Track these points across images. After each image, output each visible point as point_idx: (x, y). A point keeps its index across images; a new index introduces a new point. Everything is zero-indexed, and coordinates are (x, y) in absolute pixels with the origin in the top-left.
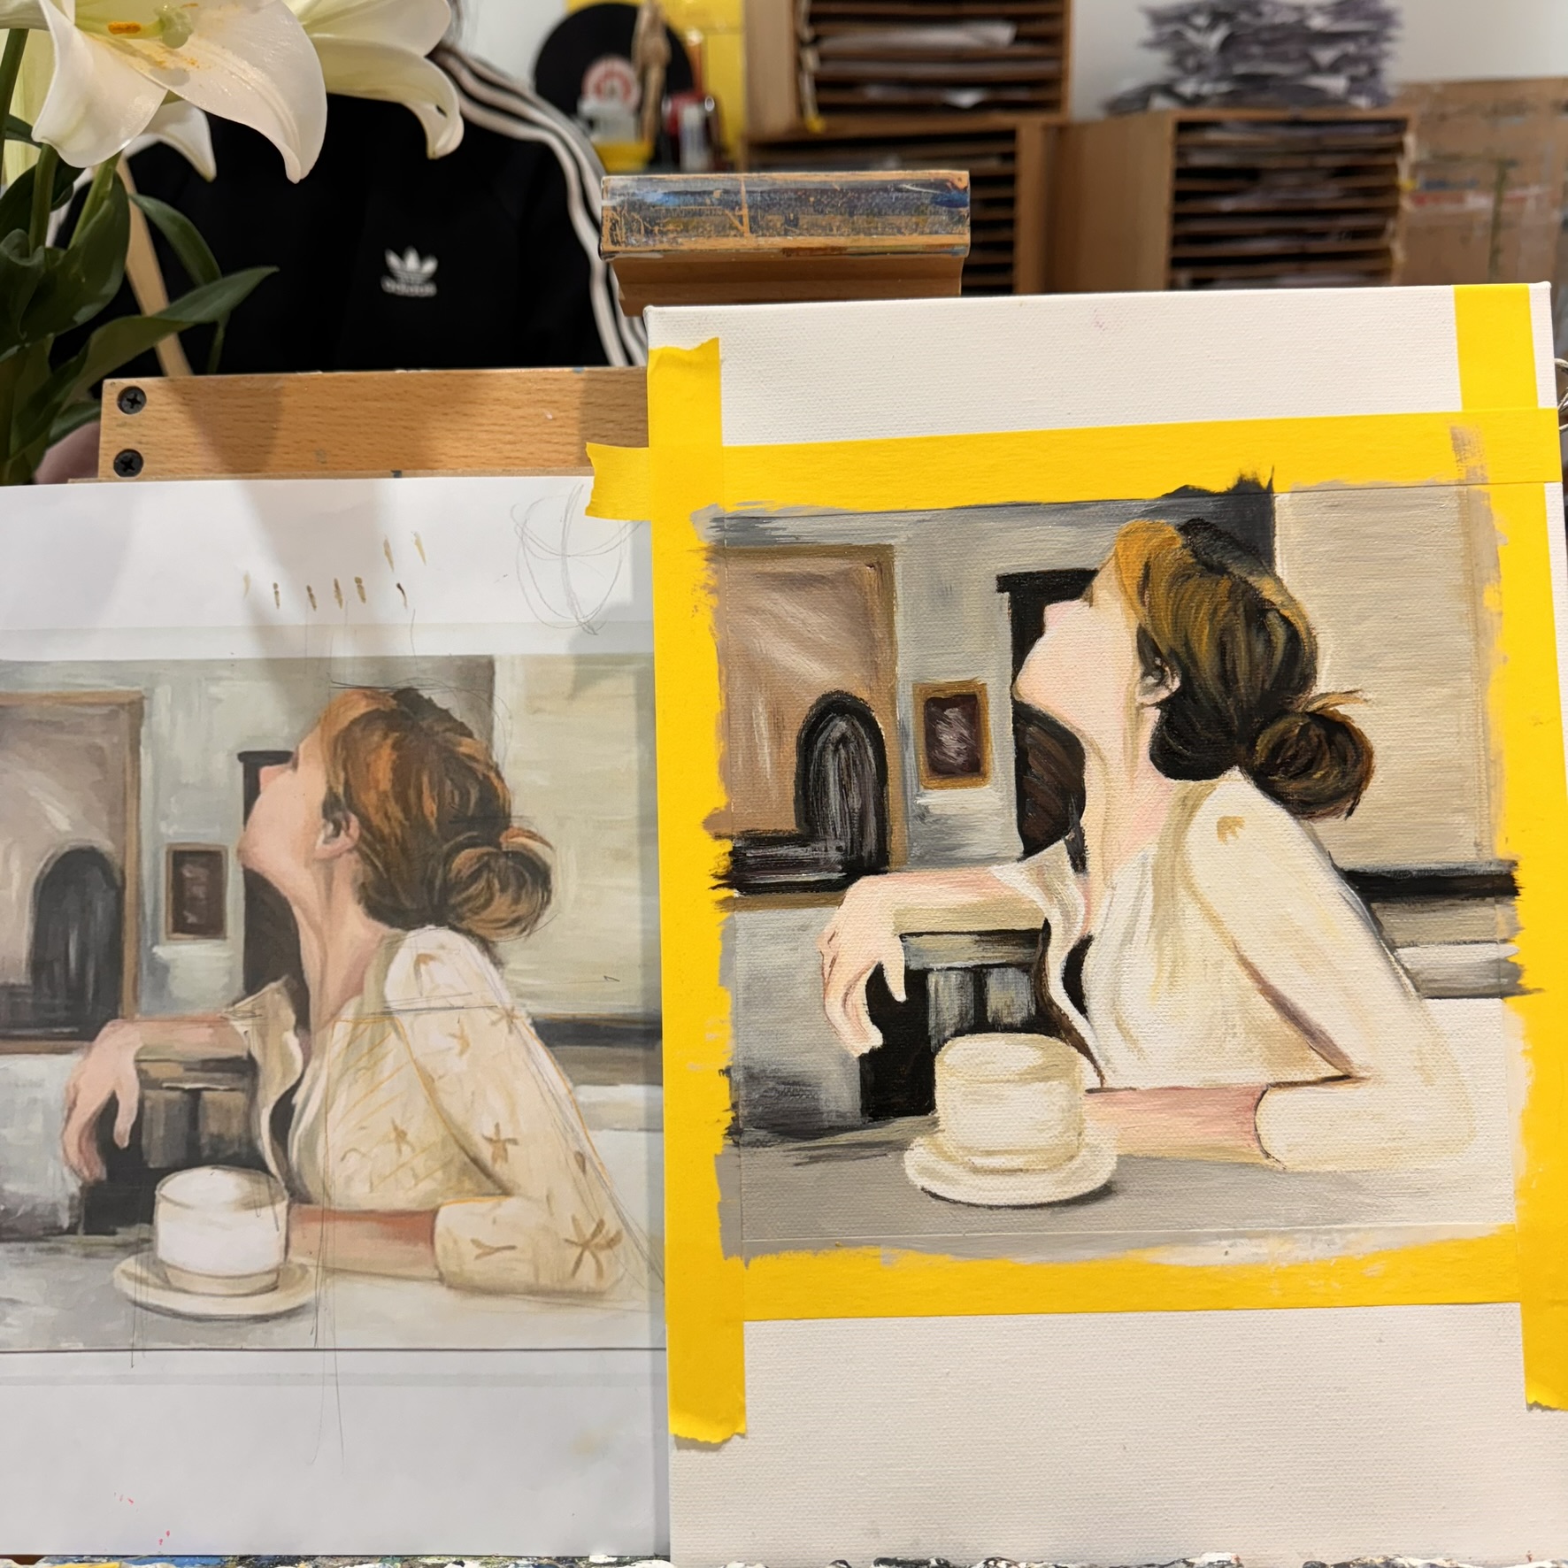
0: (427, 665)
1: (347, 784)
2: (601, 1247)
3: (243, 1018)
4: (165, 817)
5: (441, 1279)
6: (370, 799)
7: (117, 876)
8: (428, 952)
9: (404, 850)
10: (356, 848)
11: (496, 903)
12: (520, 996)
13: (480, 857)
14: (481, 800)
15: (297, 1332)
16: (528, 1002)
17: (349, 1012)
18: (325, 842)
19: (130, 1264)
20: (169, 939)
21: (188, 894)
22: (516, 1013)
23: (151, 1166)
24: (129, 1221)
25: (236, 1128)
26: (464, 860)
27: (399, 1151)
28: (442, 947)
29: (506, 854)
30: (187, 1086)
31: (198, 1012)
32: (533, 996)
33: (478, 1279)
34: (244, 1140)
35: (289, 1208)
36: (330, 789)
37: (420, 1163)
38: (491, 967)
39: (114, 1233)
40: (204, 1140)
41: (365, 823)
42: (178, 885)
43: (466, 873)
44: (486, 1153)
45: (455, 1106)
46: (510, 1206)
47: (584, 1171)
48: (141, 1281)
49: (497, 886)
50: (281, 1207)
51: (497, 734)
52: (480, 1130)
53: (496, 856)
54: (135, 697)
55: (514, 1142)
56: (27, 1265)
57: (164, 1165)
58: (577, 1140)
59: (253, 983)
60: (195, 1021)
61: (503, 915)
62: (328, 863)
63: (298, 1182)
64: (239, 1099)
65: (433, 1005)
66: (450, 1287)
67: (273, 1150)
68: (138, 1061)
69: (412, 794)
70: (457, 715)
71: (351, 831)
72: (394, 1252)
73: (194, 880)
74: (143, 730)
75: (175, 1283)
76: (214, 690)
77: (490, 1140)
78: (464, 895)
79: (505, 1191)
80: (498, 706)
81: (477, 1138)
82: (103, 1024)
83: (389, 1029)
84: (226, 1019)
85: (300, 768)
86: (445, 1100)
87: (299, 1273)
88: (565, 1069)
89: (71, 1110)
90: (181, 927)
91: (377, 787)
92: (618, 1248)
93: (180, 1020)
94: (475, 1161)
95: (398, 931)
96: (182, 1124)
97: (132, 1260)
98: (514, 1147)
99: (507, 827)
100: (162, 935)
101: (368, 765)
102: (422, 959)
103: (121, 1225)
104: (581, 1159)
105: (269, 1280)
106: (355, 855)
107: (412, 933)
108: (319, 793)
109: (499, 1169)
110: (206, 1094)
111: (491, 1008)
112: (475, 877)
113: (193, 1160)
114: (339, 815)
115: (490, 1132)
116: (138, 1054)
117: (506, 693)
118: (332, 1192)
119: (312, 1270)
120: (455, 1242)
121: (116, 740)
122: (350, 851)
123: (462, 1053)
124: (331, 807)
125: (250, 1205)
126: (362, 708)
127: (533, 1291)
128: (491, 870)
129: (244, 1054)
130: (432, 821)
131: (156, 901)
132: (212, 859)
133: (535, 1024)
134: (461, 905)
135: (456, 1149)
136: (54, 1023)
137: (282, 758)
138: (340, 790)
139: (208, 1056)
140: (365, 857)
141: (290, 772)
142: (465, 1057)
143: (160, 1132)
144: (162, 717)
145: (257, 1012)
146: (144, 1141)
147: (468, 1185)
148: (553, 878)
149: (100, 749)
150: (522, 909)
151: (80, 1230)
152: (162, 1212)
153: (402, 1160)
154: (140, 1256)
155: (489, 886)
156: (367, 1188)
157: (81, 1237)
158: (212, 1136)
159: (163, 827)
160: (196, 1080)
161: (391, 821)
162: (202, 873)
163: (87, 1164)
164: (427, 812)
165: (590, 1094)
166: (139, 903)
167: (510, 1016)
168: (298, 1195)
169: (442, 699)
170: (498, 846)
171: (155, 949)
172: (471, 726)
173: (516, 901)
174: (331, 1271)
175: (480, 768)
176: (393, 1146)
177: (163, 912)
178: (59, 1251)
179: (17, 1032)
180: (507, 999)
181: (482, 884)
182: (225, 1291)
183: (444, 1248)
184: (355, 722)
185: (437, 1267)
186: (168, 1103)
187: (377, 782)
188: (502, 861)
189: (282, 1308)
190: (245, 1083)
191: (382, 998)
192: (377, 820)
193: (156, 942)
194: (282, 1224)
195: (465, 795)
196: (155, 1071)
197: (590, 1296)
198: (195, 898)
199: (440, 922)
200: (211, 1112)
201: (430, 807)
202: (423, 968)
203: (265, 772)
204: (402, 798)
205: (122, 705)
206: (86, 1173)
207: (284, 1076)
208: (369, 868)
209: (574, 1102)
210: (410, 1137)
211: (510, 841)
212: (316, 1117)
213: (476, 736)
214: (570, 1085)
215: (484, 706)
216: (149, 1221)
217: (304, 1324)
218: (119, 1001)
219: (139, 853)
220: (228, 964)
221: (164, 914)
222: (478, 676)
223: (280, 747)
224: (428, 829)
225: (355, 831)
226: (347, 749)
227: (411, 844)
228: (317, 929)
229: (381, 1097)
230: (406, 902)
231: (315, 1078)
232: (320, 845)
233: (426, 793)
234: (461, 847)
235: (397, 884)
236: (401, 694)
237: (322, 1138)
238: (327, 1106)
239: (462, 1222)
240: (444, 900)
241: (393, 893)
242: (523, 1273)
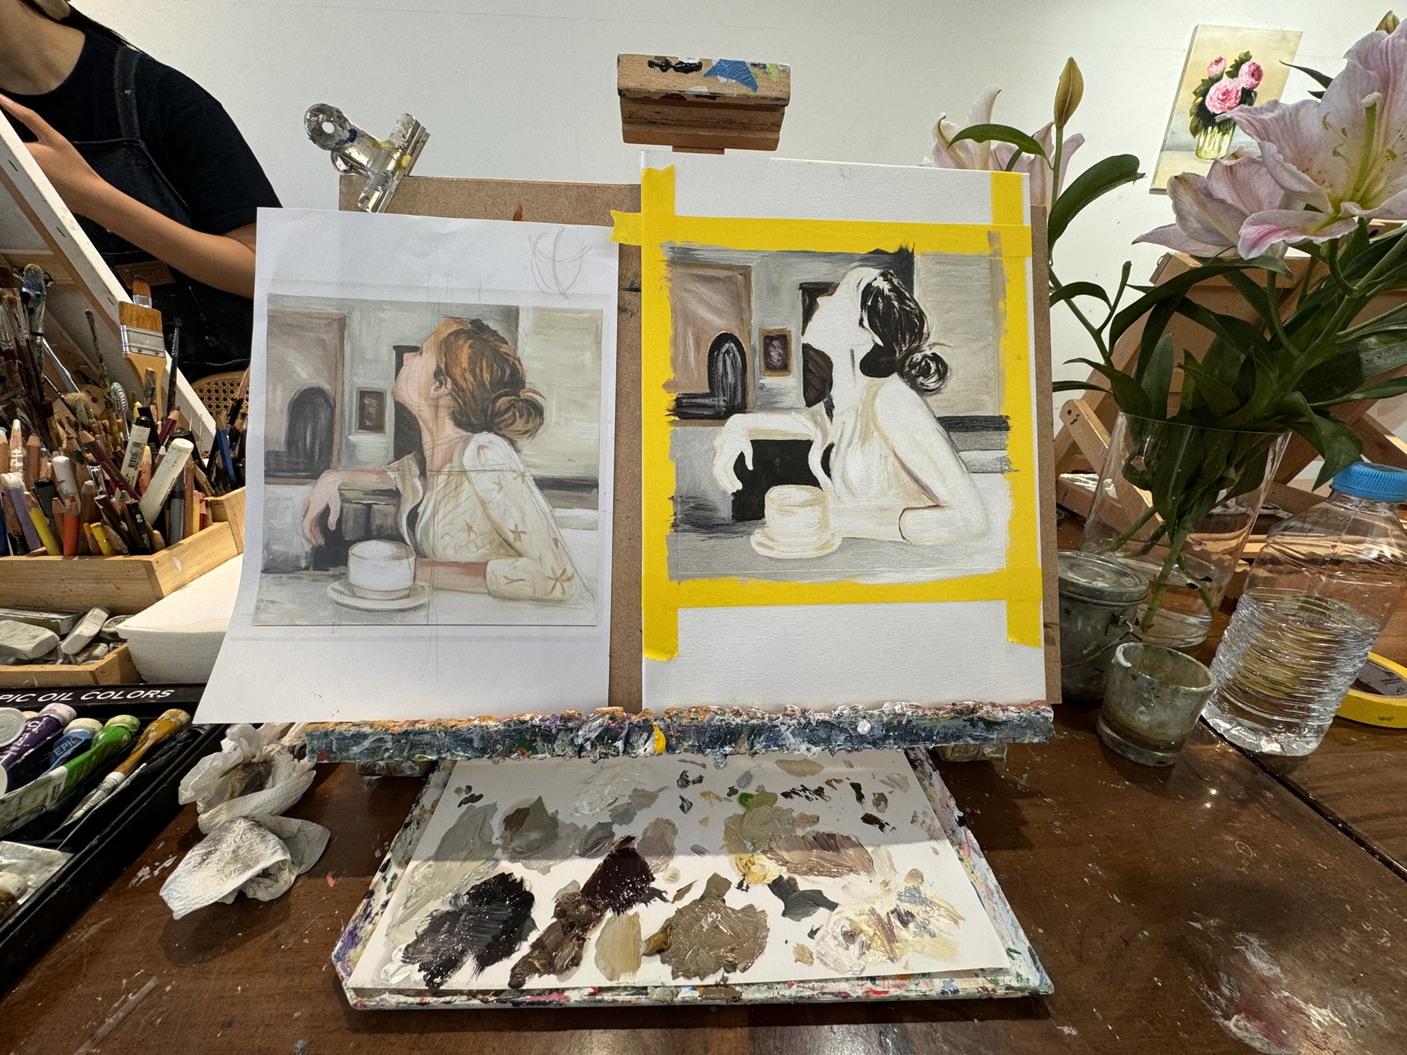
0: (485, 309)
1: (446, 365)
2: (565, 581)
3: (393, 471)
4: (357, 375)
5: (489, 593)
6: (457, 372)
7: (332, 401)
8: (483, 444)
9: (473, 396)
10: (450, 394)
11: (517, 423)
13: (509, 402)
14: (512, 375)
15: (420, 617)
17: (446, 469)
18: (435, 390)
19: (336, 585)
20: (357, 432)
21: (366, 411)
22: (526, 474)
23: (347, 539)
24: (336, 565)
25: (390, 522)
26: (502, 402)
27: (469, 535)
28: (491, 442)
29: (522, 400)
30: (365, 502)
31: (370, 467)
32: (534, 467)
33: (507, 594)
36: (438, 365)
37: (479, 541)
38: (514, 452)
39: (328, 570)
40: (374, 527)
41: (455, 382)
42: (362, 407)
43: (503, 408)
44: (511, 537)
45: (495, 514)
46: (522, 561)
47: (557, 547)
48: (341, 593)
49: (518, 415)
50: (412, 559)
51: (520, 343)
52: (508, 527)
53: (518, 401)
54: (342, 316)
55: (524, 533)
56: (282, 584)
57: (353, 539)
58: (554, 533)
59: (398, 456)
60: (370, 472)
61: (520, 429)
62: (436, 400)
63: (421, 549)
64: (391, 509)
65: (486, 468)
66: (493, 597)
67: (408, 533)
68: (340, 490)
69: (478, 370)
70: (500, 333)
72: (467, 580)
73: (370, 405)
74: (346, 332)
75: (358, 594)
76: (382, 315)
77: (513, 532)
78: (502, 418)
79: (520, 555)
80: (520, 330)
81: (506, 530)
82: (323, 472)
83: (464, 479)
84: (385, 471)
85: (424, 354)
86: (490, 512)
87: (420, 589)
89: (306, 512)
90: (362, 427)
91: (461, 365)
92: (572, 581)
93: (362, 471)
94: (506, 541)
95: (469, 434)
96: (362, 520)
97: (336, 583)
98: (525, 535)
99: (524, 387)
100: (353, 431)
101: (457, 356)
102: (480, 447)
103: (330, 567)
104: (556, 541)
105: (407, 592)
106: (450, 397)
107: (476, 435)
108: (433, 367)
109: (517, 545)
110: (374, 506)
111: (513, 471)
112: (507, 410)
113: (367, 536)
114: (442, 378)
115: (513, 528)
116: (340, 486)
117: (525, 324)
118: (436, 553)
120: (496, 577)
121: (332, 336)
122: (447, 395)
123: (500, 491)
124: (438, 374)
125: (397, 558)
126: (455, 327)
127: (534, 600)
128: (515, 407)
129: (394, 488)
130: (487, 383)
131: (351, 414)
132: (379, 396)
133: (535, 480)
134: (500, 423)
135: (496, 535)
136: (298, 470)
137: (415, 349)
138: (443, 366)
140: (454, 399)
141: (419, 357)
142: (501, 493)
143: (351, 523)
144: (355, 326)
145: (401, 469)
147: (502, 551)
148: (545, 411)
149: (324, 340)
150: (530, 426)
151: (311, 568)
152: (352, 561)
153: (471, 539)
154: (341, 581)
155: (514, 415)
156: (453, 552)
157: (311, 572)
158: (377, 526)
159: (355, 379)
160: (370, 500)
161: (468, 382)
162: (374, 402)
163: (315, 537)
164: (485, 379)
165: (560, 512)
166: (342, 415)
167: (523, 475)
168: (420, 554)
169: (493, 326)
170: (519, 396)
171: (350, 437)
172: (507, 339)
173: (527, 422)
174: (436, 589)
175: (511, 359)
176: (466, 533)
177: (354, 420)
178: (299, 578)
179: (280, 474)
180: (522, 467)
181: (511, 413)
182: (383, 598)
183: (491, 579)
184: (450, 335)
185: (487, 587)
186: (355, 510)
187: (461, 363)
188: (520, 403)
189: (412, 605)
190: (395, 501)
191: (462, 465)
192: (461, 382)
193: (349, 434)
194: (412, 567)
195: (504, 371)
196: (348, 494)
197: (559, 602)
198: (370, 414)
199: (490, 430)
200: (377, 514)
201: (486, 376)
202: (481, 451)
203: (406, 355)
204: (473, 372)
205: (335, 320)
206: (314, 542)
207: (414, 499)
208: (456, 403)
209: (553, 516)
210: (474, 529)
211: (524, 394)
212: (429, 519)
213: (510, 344)
214: (551, 509)
215: (514, 330)
216: (346, 565)
217: (422, 613)
218: (330, 461)
219: (343, 391)
220: (386, 445)
221: (354, 422)
222: (511, 315)
223: (414, 344)
224: (484, 386)
225: (449, 385)
226: (447, 347)
227: (477, 393)
228: (430, 431)
229: (460, 510)
230: (474, 420)
231: (429, 501)
232: (432, 391)
233: (485, 370)
234: (501, 396)
235: (469, 412)
236: (473, 322)
237: (432, 529)
238: (434, 514)
239: (499, 568)
240: (492, 420)
241: (468, 416)
242: (528, 591)
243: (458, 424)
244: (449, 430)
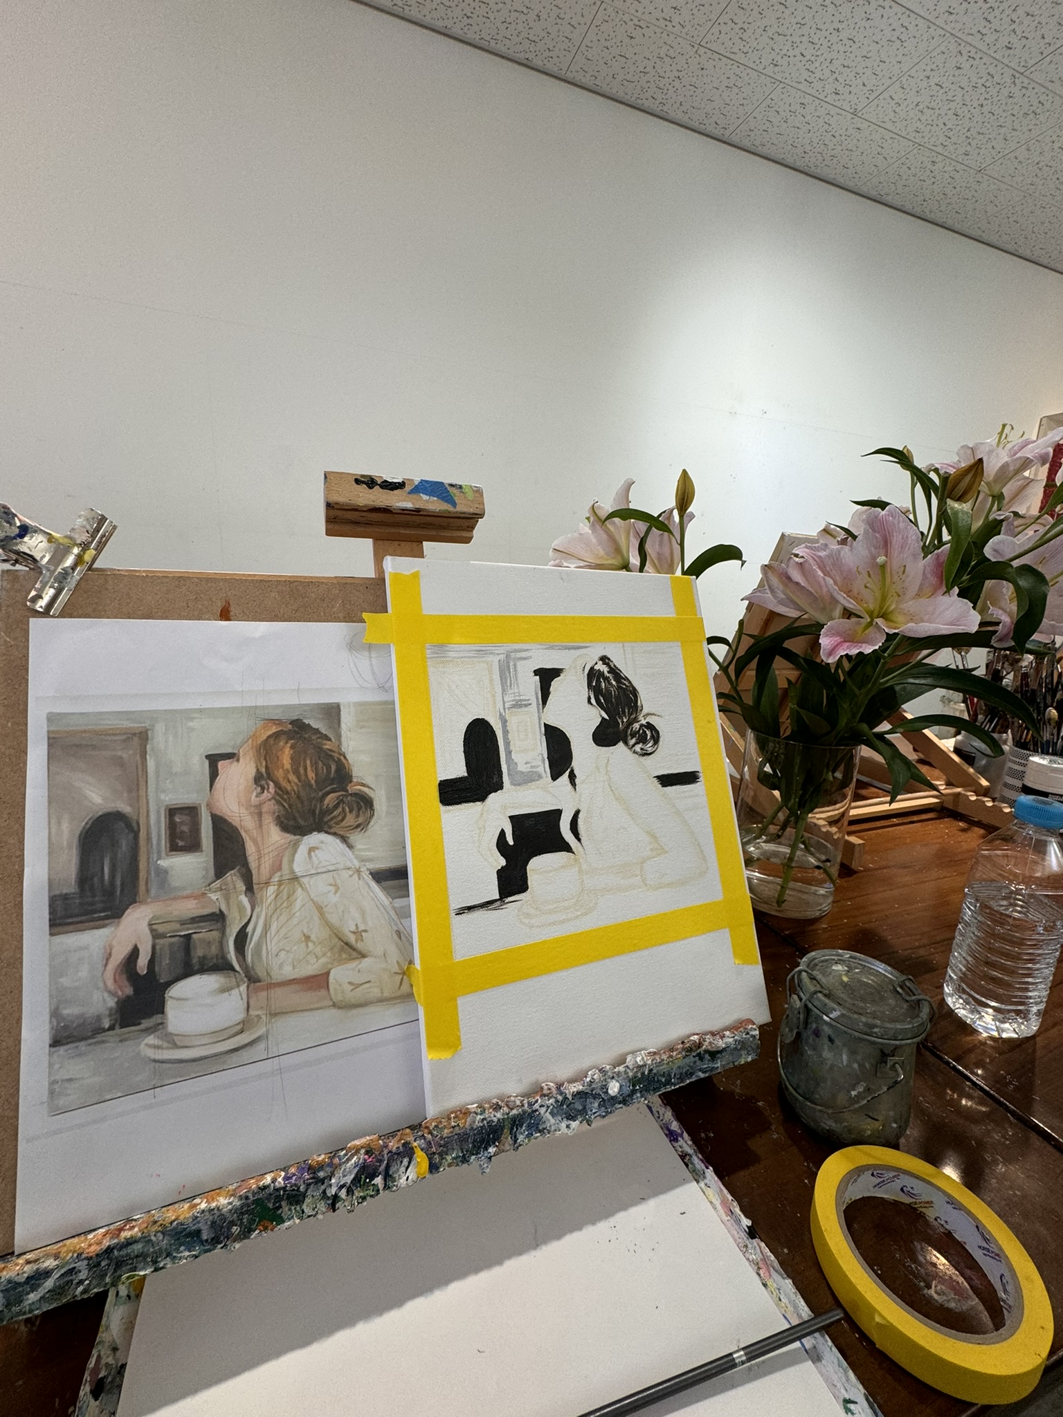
0: (306, 708)
1: (267, 767)
3: (215, 892)
4: (164, 791)
5: (334, 1005)
6: (279, 774)
7: (134, 825)
8: (314, 845)
9: (299, 797)
10: (273, 798)
11: (347, 818)
12: (362, 861)
13: (338, 798)
14: (338, 771)
15: (259, 1051)
16: (367, 864)
17: (276, 878)
18: (256, 797)
19: (151, 1039)
20: (167, 855)
21: (178, 830)
22: (362, 869)
23: (162, 981)
24: (149, 1015)
25: (214, 950)
26: (330, 800)
27: (307, 946)
28: (322, 842)
29: (351, 794)
30: (182, 933)
31: (185, 893)
32: (370, 860)
33: (353, 1001)
34: (219, 956)
35: (248, 987)
36: (258, 770)
37: (318, 950)
38: (347, 849)
39: (139, 1024)
40: (195, 961)
41: (277, 785)
42: (172, 826)
43: (331, 806)
44: (352, 939)
45: (334, 919)
46: (366, 962)
47: (400, 938)
48: (158, 1047)
49: (347, 810)
50: (243, 988)
51: (343, 739)
52: (348, 928)
53: (346, 796)
54: (143, 730)
55: (365, 931)
56: (80, 1055)
57: (170, 979)
58: (396, 925)
59: (219, 873)
60: (187, 897)
61: (351, 824)
62: (259, 806)
63: (252, 973)
64: (215, 934)
65: (319, 871)
66: (339, 1008)
67: (237, 958)
68: (150, 925)
69: (302, 770)
70: (323, 731)
71: (270, 790)
73: (181, 823)
74: (148, 747)
75: (178, 1043)
76: (191, 724)
77: (354, 933)
78: (332, 816)
79: (363, 956)
80: (343, 725)
81: (346, 931)
82: (127, 909)
83: (297, 886)
84: (205, 894)
85: (241, 760)
86: (328, 916)
87: (256, 1019)
88: (388, 893)
89: (107, 960)
90: (174, 848)
91: (283, 768)
93: (175, 898)
94: (347, 944)
95: (299, 837)
96: (180, 955)
97: (152, 1036)
98: (367, 934)
99: (351, 782)
100: (163, 854)
101: (278, 758)
102: (311, 850)
103: (142, 1019)
104: (399, 934)
105: (239, 1027)
106: (273, 801)
107: (306, 837)
108: (252, 772)
109: (359, 946)
110: (194, 936)
111: (348, 869)
112: (336, 807)
113: (188, 970)
114: (263, 782)
115: (353, 928)
116: (150, 921)
117: (347, 719)
118: (272, 974)
119: (264, 1017)
120: (340, 985)
121: (131, 752)
122: (269, 800)
123: (336, 892)
124: (258, 779)
125: (225, 990)
126: (274, 729)
127: (381, 1001)
128: (344, 803)
129: (218, 912)
130: (313, 782)
131: (159, 835)
132: (192, 811)
133: (371, 873)
134: (330, 821)
135: (337, 940)
136: (94, 912)
137: (230, 756)
138: (263, 770)
139: (194, 915)
140: (278, 803)
141: (236, 763)
142: (338, 895)
143: (166, 961)
144: (160, 738)
145: (223, 887)
146: (157, 969)
147: (344, 956)
148: (374, 803)
149: (121, 758)
150: (361, 820)
151: (117, 1026)
152: (170, 1006)
153: (309, 950)
154: (157, 1033)
155: (344, 810)
156: (291, 968)
157: (118, 1031)
158: (199, 957)
159: (163, 797)
160: (188, 929)
161: (292, 783)
162: (186, 818)
163: (120, 988)
164: (310, 778)
165: (401, 902)
166: (149, 839)
167: (358, 871)
168: (252, 979)
169: (315, 724)
170: (347, 791)
171: (159, 862)
173: (358, 816)
174: (274, 1015)
175: (336, 755)
176: (303, 945)
177: (163, 842)
178: (102, 1042)
179: (70, 920)
180: (357, 863)
181: (340, 810)
182: (211, 1041)
183: (335, 989)
184: (269, 737)
185: (331, 999)
186: (171, 945)
187: (283, 765)
188: (349, 798)
189: (246, 1041)
190: (219, 925)
191: (292, 872)
192: (284, 784)
193: (158, 859)
194: (245, 996)
195: (329, 768)
196: (161, 929)
197: (408, 997)
198: (182, 832)
199: (319, 831)
200: (198, 944)
201: (311, 775)
202: (313, 853)
203: (221, 764)
204: (296, 772)
205: (134, 734)
206: (120, 993)
207: (241, 918)
208: (280, 807)
209: (394, 908)
210: (313, 937)
211: (352, 788)
212: (261, 937)
213: (333, 740)
214: (390, 900)
215: (336, 726)
216: (163, 1012)
217: (261, 1046)
218: (136, 894)
219: (148, 811)
220: (205, 865)
221: (164, 843)
222: (332, 712)
223: (230, 750)
224: (311, 786)
225: (272, 789)
226: (266, 750)
227: (303, 794)
228: (255, 841)
229: (295, 920)
230: (302, 822)
231: (258, 917)
232: (253, 797)
233: (309, 768)
234: (328, 793)
235: (297, 815)
236: (293, 722)
237: (264, 947)
238: (266, 929)
239: (342, 975)
240: (321, 819)
241: (295, 819)
242: (375, 992)
243: (285, 828)
244: (276, 836)
